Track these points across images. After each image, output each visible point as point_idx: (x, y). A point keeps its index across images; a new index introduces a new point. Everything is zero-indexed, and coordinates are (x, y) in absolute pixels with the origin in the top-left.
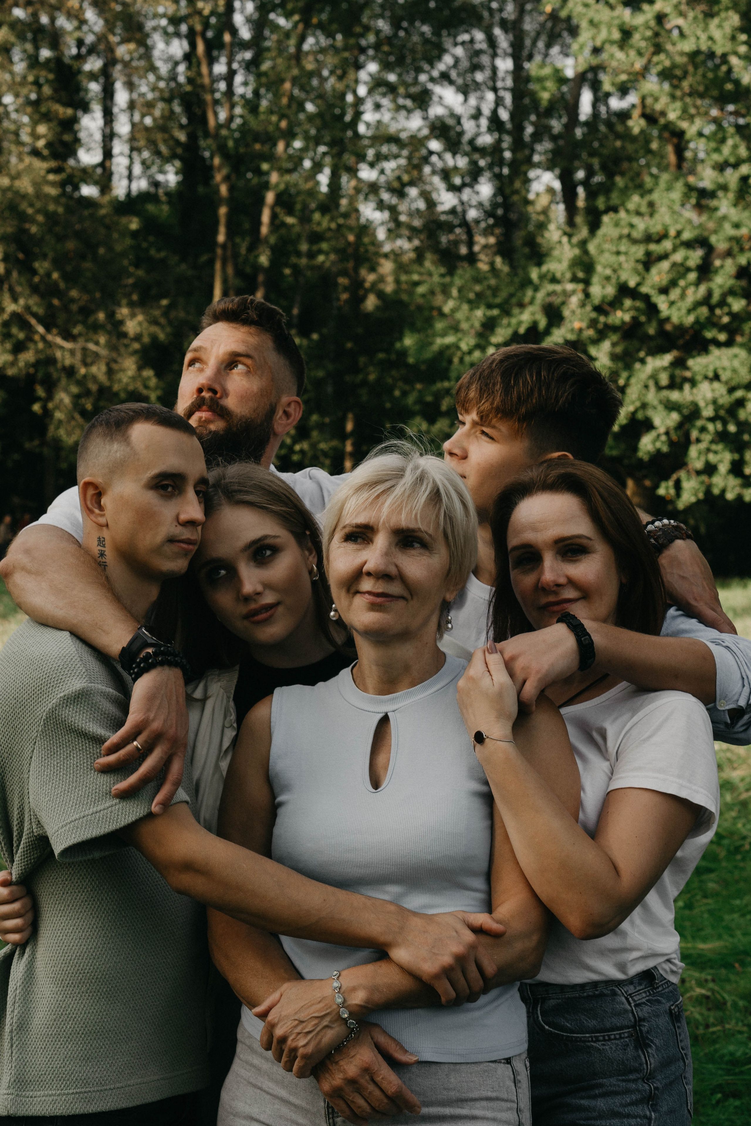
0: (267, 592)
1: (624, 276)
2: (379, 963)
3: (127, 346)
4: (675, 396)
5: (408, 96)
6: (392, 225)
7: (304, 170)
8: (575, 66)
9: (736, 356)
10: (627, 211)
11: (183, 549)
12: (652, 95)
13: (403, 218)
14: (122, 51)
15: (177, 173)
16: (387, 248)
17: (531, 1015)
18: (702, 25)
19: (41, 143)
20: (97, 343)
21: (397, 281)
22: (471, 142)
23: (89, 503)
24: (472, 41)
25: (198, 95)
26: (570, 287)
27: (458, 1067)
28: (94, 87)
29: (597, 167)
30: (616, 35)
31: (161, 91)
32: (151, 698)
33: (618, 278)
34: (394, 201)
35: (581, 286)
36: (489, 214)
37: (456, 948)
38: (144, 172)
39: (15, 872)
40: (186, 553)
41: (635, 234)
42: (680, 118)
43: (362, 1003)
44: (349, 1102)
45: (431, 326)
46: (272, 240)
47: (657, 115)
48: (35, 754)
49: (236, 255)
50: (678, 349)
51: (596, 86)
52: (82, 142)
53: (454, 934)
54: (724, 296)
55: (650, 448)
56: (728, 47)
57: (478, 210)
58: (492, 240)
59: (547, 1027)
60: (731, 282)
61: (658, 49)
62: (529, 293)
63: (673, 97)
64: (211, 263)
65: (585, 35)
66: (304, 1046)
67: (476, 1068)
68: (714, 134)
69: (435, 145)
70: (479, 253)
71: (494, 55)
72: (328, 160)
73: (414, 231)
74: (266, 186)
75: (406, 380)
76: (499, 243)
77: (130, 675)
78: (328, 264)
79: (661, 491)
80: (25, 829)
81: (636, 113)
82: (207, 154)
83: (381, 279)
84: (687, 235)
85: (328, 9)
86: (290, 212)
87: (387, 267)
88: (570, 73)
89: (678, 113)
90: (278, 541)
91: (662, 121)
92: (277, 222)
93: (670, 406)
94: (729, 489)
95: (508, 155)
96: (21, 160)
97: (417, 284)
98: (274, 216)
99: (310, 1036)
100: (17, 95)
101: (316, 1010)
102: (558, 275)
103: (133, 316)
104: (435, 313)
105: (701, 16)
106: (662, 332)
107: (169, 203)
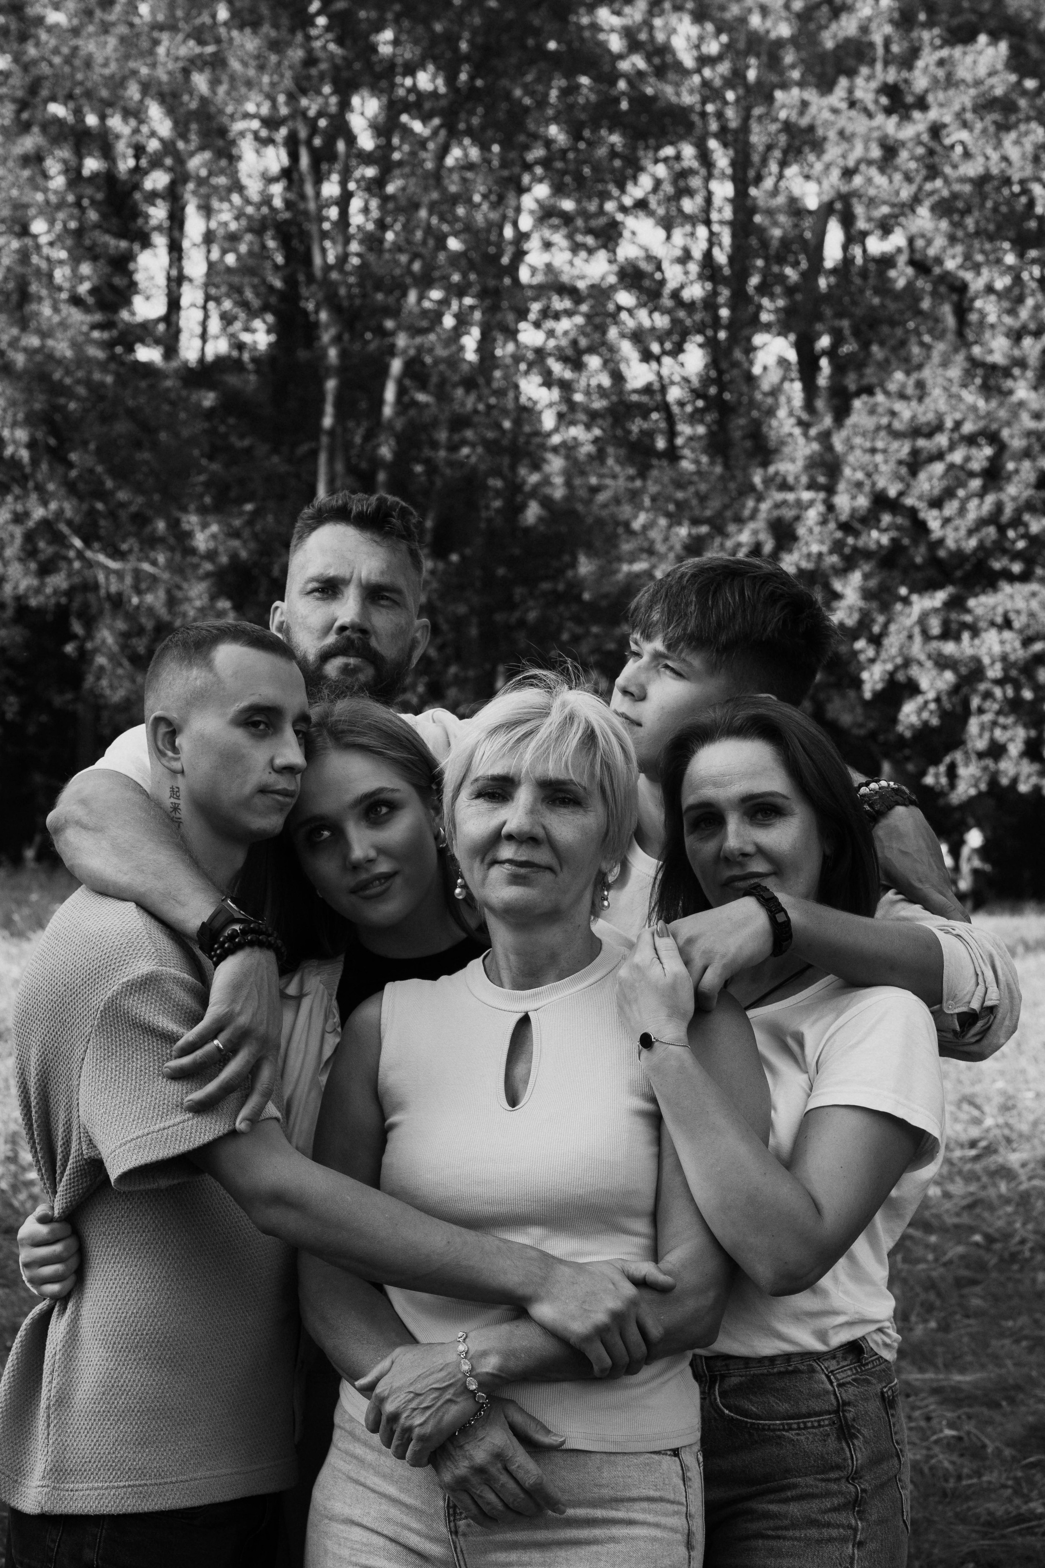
0: (382, 859)
1: (881, 483)
2: (516, 1323)
3: (196, 567)
4: (949, 648)
5: (589, 231)
6: (564, 408)
7: (444, 330)
8: (819, 195)
9: (1034, 594)
10: (887, 393)
11: (278, 801)
12: (923, 236)
13: (578, 397)
14: (197, 163)
15: (269, 332)
16: (556, 439)
17: (706, 1397)
18: (993, 141)
19: (84, 288)
20: (154, 563)
21: (568, 484)
22: (676, 295)
23: (160, 744)
24: (678, 157)
25: (299, 225)
26: (806, 496)
27: (612, 1458)
28: (158, 213)
29: (847, 332)
30: (876, 153)
31: (250, 218)
32: (236, 987)
33: (874, 484)
34: (568, 375)
35: (822, 495)
36: (697, 394)
37: (613, 1303)
38: (224, 329)
39: (58, 1206)
40: (281, 807)
41: (897, 425)
42: (961, 267)
43: (495, 1372)
44: (476, 1497)
45: (616, 546)
46: (399, 425)
47: (929, 262)
48: (88, 1055)
49: (348, 445)
50: (953, 583)
51: (848, 220)
52: (140, 286)
53: (611, 1286)
54: (1018, 512)
55: (914, 719)
56: (1028, 172)
57: (682, 388)
58: (701, 430)
59: (727, 1412)
60: (1029, 492)
61: (933, 172)
62: (750, 503)
63: (952, 239)
64: (314, 454)
65: (833, 152)
66: (421, 1425)
67: (635, 1460)
68: (1008, 290)
69: (625, 298)
70: (683, 447)
71: (709, 177)
72: (477, 315)
73: (593, 417)
74: (391, 351)
75: (578, 620)
76: (711, 434)
77: (211, 958)
78: (473, 459)
79: (929, 780)
80: (73, 1150)
81: (902, 260)
82: (311, 306)
83: (546, 481)
84: (968, 428)
85: (480, 110)
86: (423, 386)
87: (556, 464)
88: (812, 203)
89: (959, 260)
90: (397, 795)
91: (937, 270)
92: (406, 399)
93: (942, 663)
94: (1022, 778)
95: (724, 313)
96: (56, 309)
97: (595, 490)
98: (402, 391)
99: (428, 1413)
100: (52, 222)
101: (436, 1380)
102: (791, 480)
103: (204, 526)
104: (620, 530)
105: (992, 129)
106: (933, 561)
107: (257, 372)
